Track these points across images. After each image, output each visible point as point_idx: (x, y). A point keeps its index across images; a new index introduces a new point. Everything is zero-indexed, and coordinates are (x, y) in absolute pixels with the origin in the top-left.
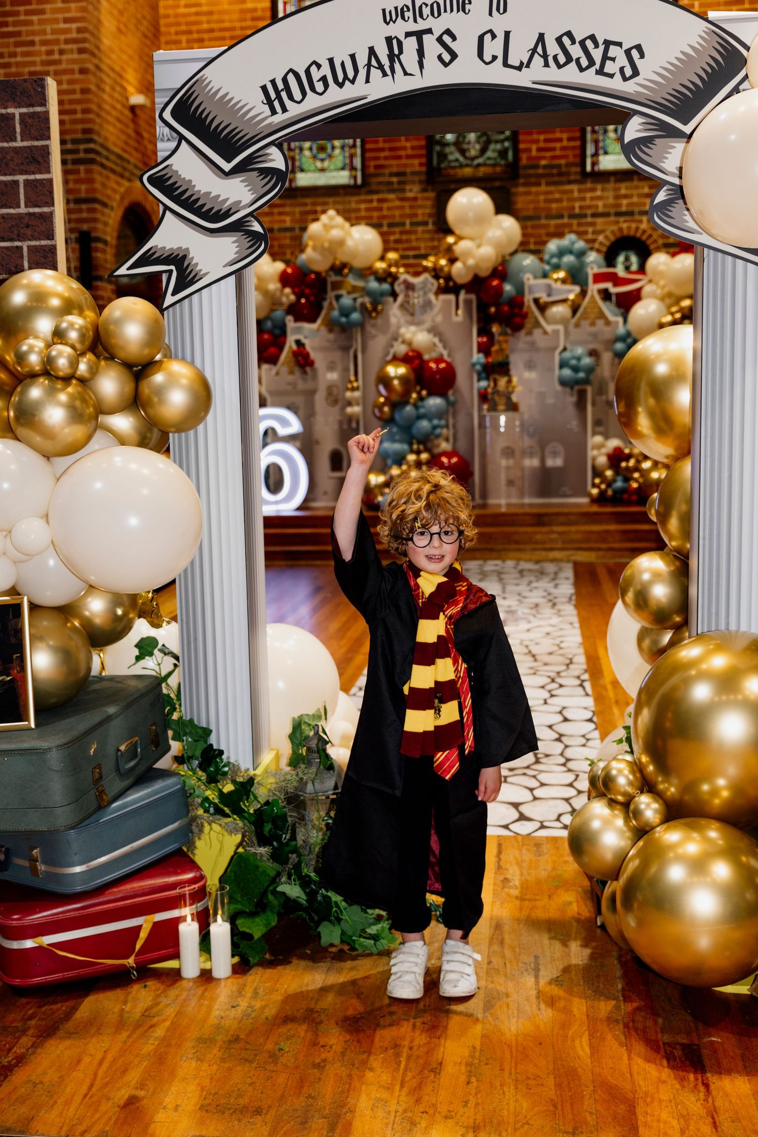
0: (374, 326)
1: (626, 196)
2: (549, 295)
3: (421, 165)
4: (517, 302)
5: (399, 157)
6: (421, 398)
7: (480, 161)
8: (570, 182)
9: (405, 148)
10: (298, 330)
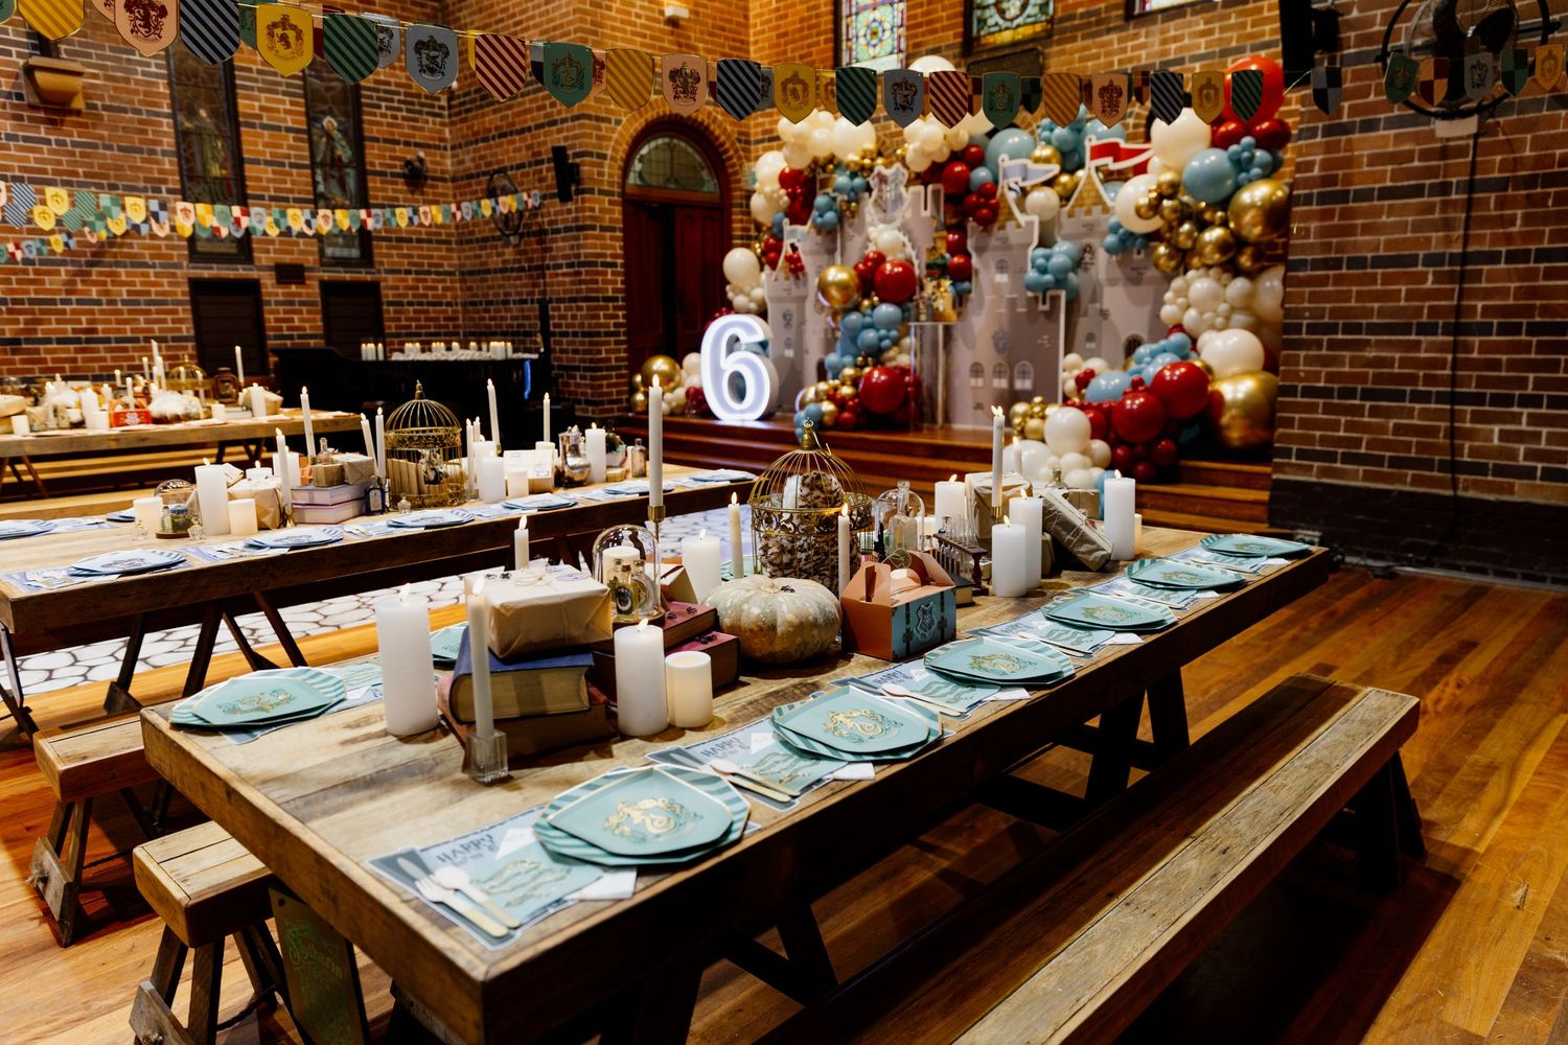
0: (851, 226)
1: (1175, 39)
2: (1024, 179)
3: (955, 36)
4: (989, 191)
5: (935, 31)
6: (873, 307)
7: (1020, 21)
8: (1109, 31)
9: (940, 19)
10: (793, 233)
